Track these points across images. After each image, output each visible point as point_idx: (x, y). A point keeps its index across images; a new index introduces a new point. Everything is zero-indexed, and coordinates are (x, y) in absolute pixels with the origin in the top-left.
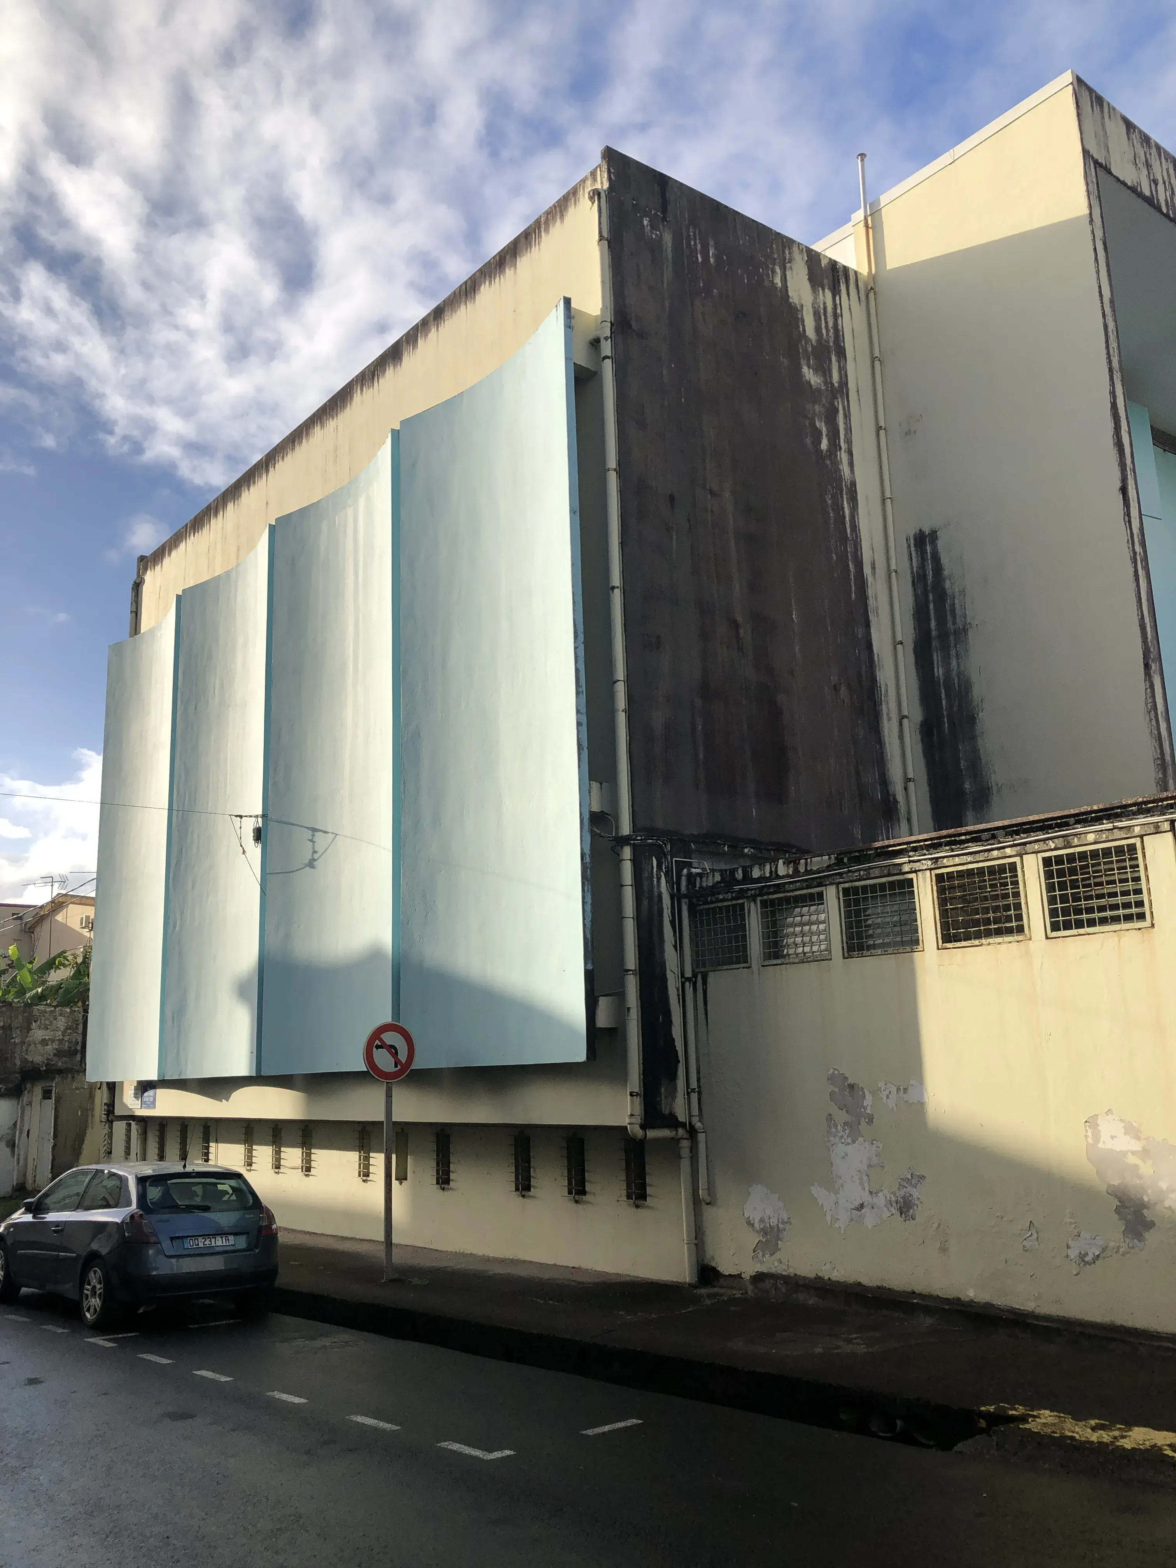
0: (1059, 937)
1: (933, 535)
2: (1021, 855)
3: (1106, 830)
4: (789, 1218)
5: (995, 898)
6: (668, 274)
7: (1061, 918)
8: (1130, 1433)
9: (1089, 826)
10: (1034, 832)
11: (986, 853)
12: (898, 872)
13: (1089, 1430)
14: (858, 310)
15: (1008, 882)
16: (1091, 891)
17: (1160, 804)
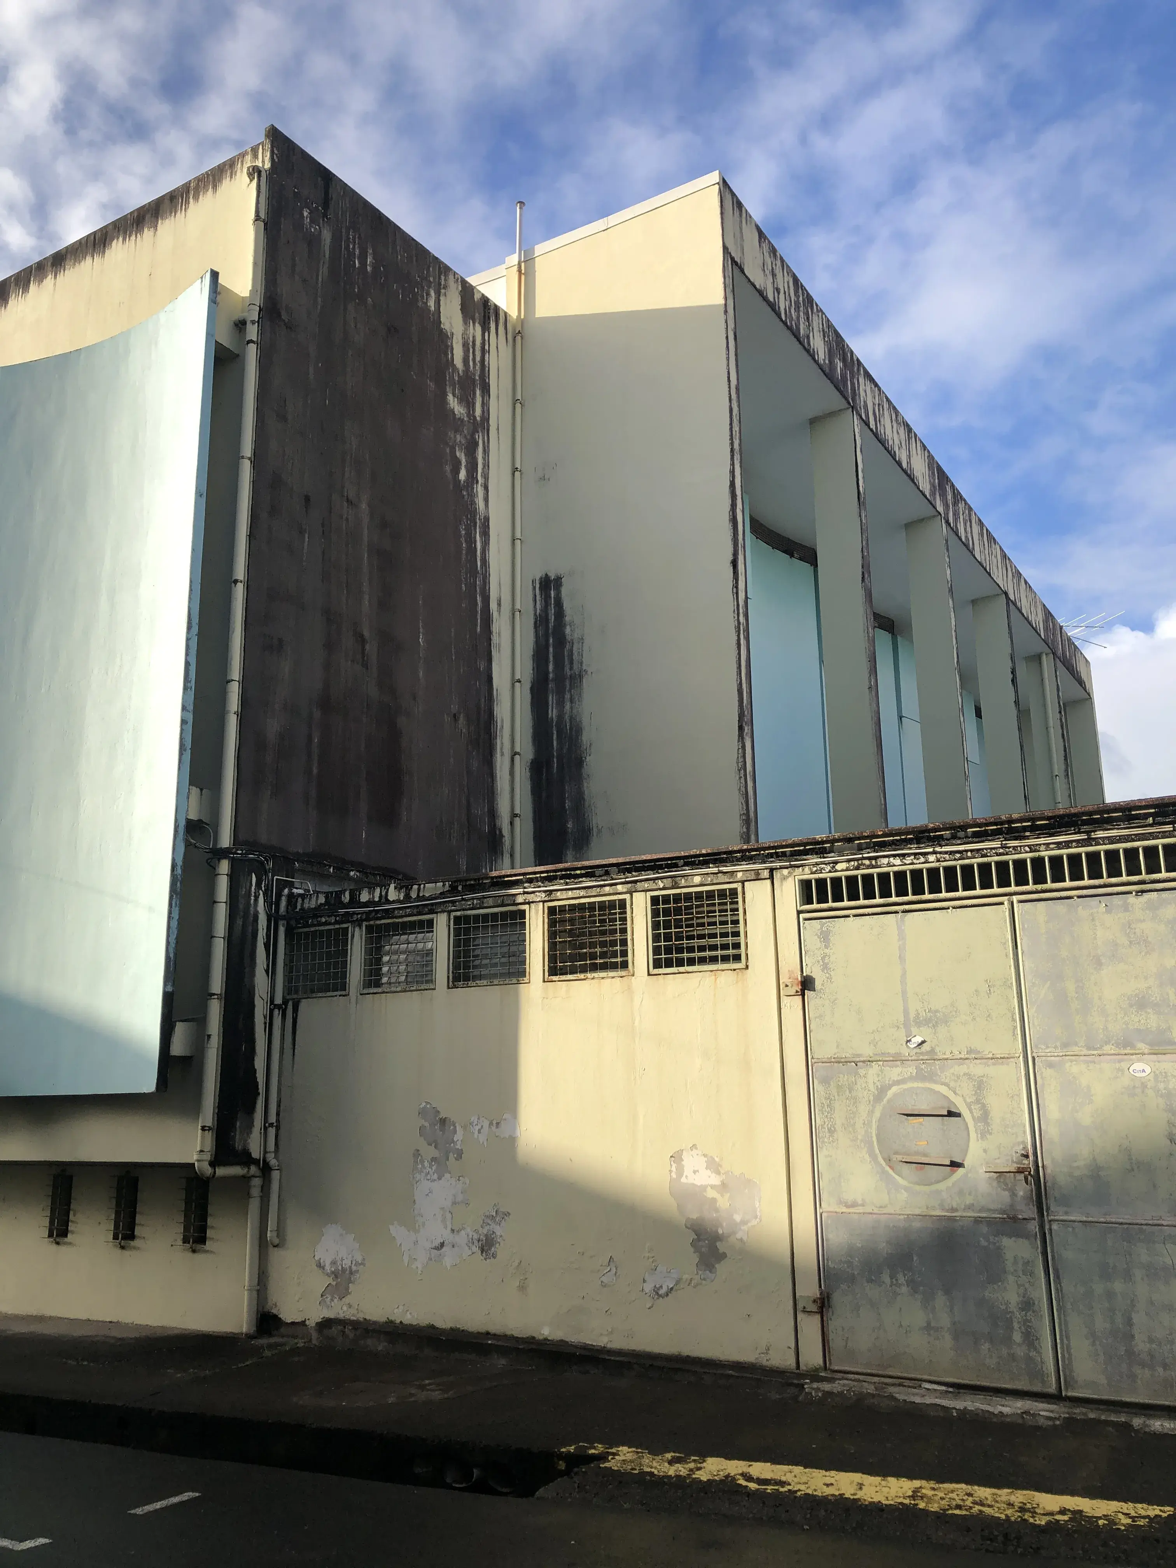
0: (660, 974)
1: (558, 581)
2: (631, 893)
3: (712, 873)
4: (364, 1259)
5: (603, 933)
6: (324, 271)
7: (663, 956)
8: (704, 1465)
9: (696, 869)
10: (645, 871)
11: (599, 889)
12: (512, 902)
13: (666, 1464)
14: (505, 351)
15: (616, 918)
16: (693, 930)
17: (762, 852)
